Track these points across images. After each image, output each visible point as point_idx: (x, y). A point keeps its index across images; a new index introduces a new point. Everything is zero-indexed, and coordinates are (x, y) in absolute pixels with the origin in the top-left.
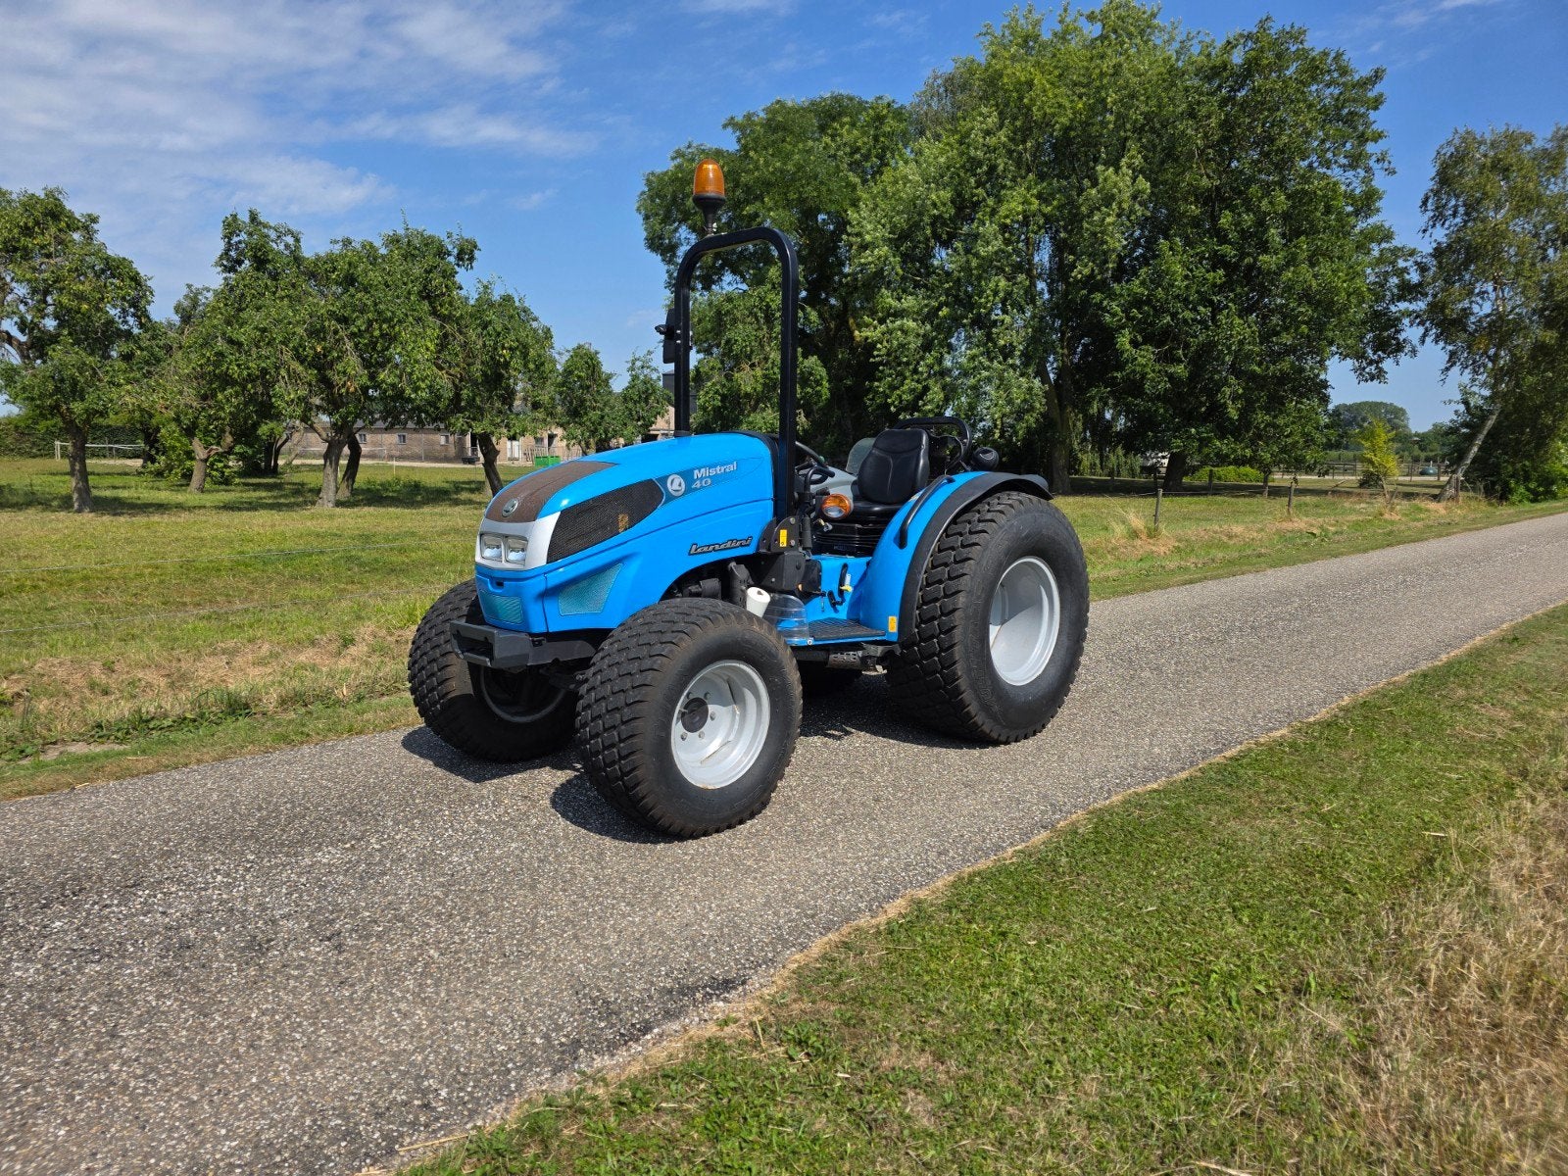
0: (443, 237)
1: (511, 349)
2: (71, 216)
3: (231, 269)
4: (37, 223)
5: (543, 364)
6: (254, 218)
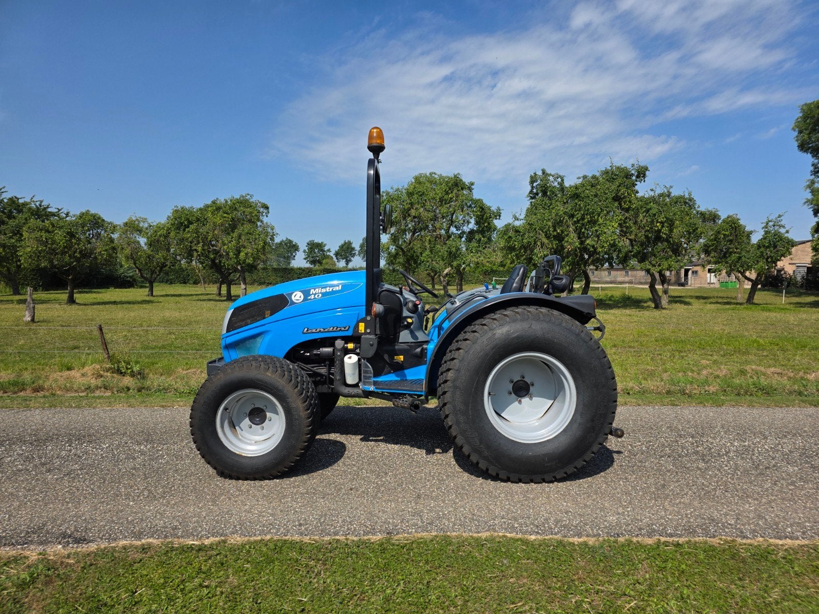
0: (629, 167)
1: (661, 222)
2: (464, 183)
3: (532, 198)
4: (450, 189)
5: (697, 229)
6: (544, 172)
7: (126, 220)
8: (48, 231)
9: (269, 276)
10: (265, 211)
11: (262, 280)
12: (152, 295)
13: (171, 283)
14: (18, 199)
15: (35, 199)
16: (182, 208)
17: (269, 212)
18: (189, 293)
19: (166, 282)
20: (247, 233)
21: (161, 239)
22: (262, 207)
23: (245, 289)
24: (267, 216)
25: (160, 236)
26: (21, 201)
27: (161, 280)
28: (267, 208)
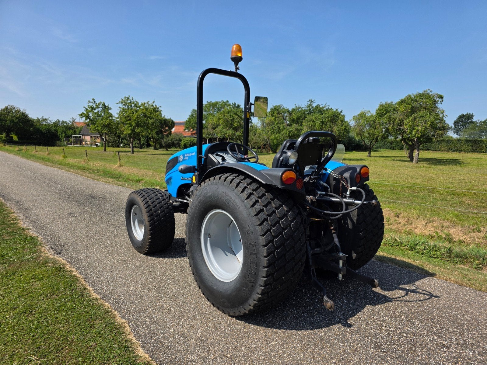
7: (359, 113)
8: (314, 121)
9: (462, 146)
10: (440, 100)
11: (456, 149)
12: (370, 156)
13: (393, 149)
14: (320, 105)
15: (326, 105)
16: (386, 103)
17: (443, 101)
18: (396, 156)
19: (390, 148)
20: (421, 117)
21: (371, 123)
22: (438, 97)
23: (418, 154)
24: (441, 104)
25: (371, 121)
26: (321, 106)
27: (387, 147)
28: (442, 97)
